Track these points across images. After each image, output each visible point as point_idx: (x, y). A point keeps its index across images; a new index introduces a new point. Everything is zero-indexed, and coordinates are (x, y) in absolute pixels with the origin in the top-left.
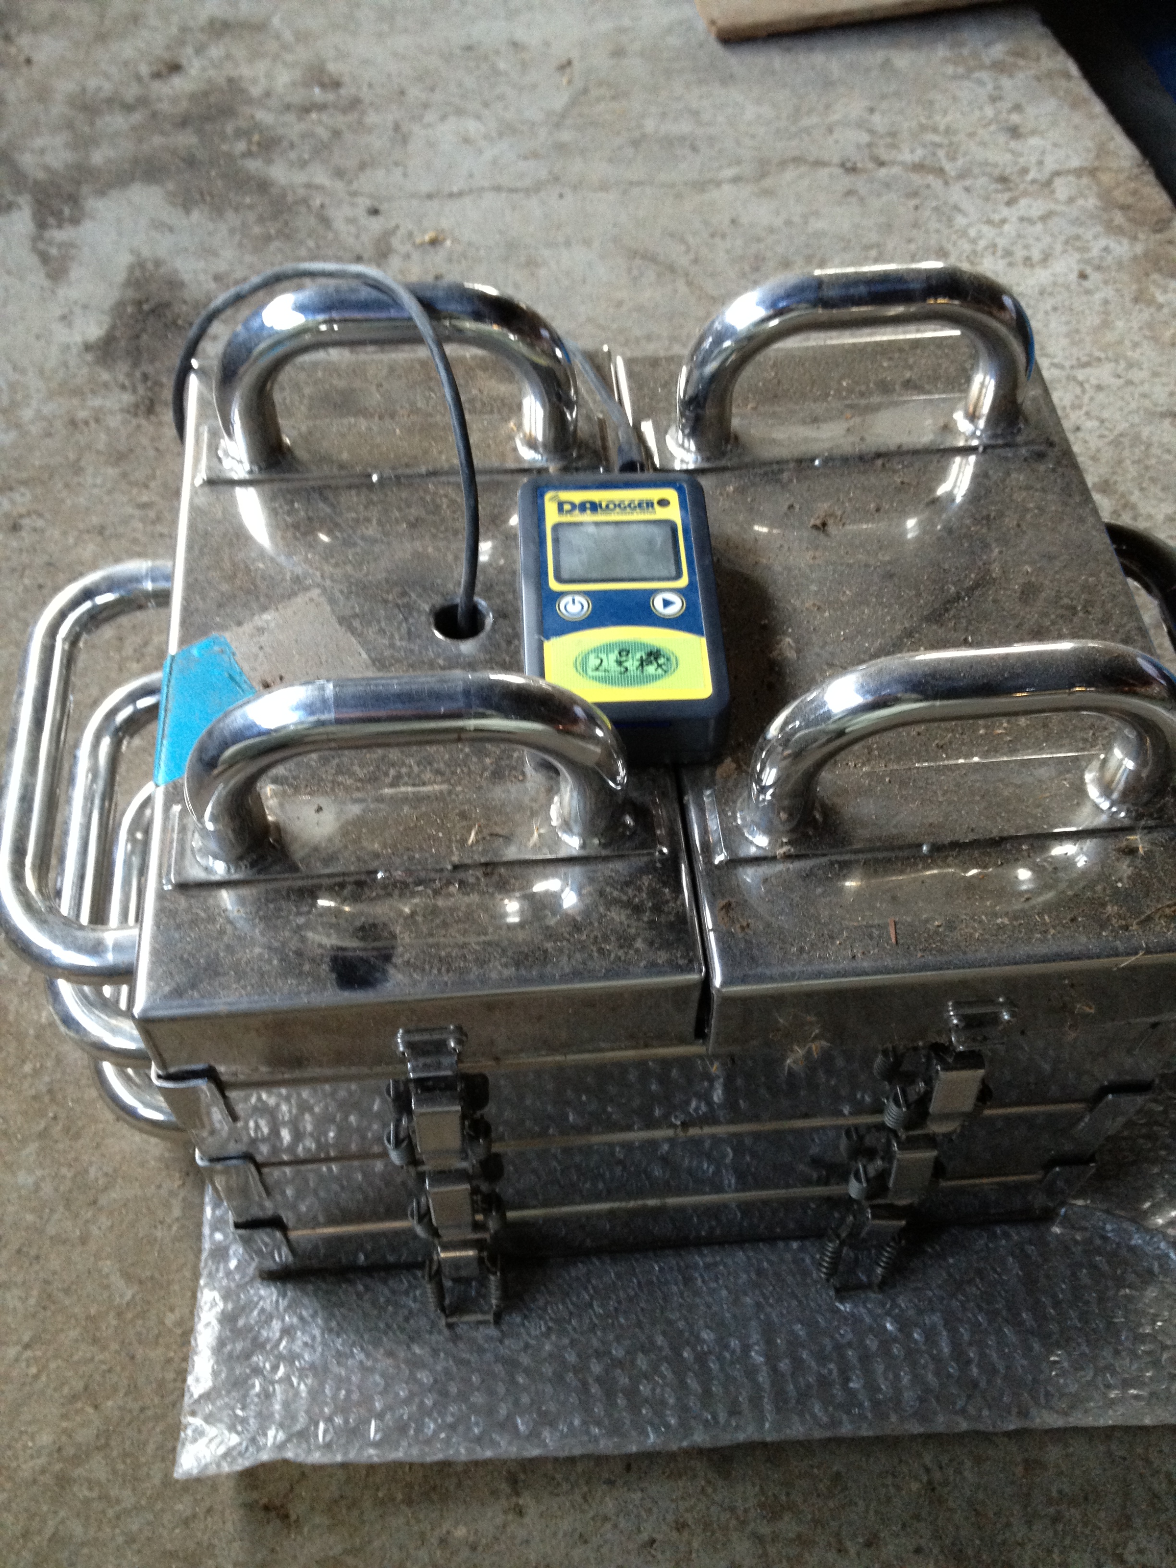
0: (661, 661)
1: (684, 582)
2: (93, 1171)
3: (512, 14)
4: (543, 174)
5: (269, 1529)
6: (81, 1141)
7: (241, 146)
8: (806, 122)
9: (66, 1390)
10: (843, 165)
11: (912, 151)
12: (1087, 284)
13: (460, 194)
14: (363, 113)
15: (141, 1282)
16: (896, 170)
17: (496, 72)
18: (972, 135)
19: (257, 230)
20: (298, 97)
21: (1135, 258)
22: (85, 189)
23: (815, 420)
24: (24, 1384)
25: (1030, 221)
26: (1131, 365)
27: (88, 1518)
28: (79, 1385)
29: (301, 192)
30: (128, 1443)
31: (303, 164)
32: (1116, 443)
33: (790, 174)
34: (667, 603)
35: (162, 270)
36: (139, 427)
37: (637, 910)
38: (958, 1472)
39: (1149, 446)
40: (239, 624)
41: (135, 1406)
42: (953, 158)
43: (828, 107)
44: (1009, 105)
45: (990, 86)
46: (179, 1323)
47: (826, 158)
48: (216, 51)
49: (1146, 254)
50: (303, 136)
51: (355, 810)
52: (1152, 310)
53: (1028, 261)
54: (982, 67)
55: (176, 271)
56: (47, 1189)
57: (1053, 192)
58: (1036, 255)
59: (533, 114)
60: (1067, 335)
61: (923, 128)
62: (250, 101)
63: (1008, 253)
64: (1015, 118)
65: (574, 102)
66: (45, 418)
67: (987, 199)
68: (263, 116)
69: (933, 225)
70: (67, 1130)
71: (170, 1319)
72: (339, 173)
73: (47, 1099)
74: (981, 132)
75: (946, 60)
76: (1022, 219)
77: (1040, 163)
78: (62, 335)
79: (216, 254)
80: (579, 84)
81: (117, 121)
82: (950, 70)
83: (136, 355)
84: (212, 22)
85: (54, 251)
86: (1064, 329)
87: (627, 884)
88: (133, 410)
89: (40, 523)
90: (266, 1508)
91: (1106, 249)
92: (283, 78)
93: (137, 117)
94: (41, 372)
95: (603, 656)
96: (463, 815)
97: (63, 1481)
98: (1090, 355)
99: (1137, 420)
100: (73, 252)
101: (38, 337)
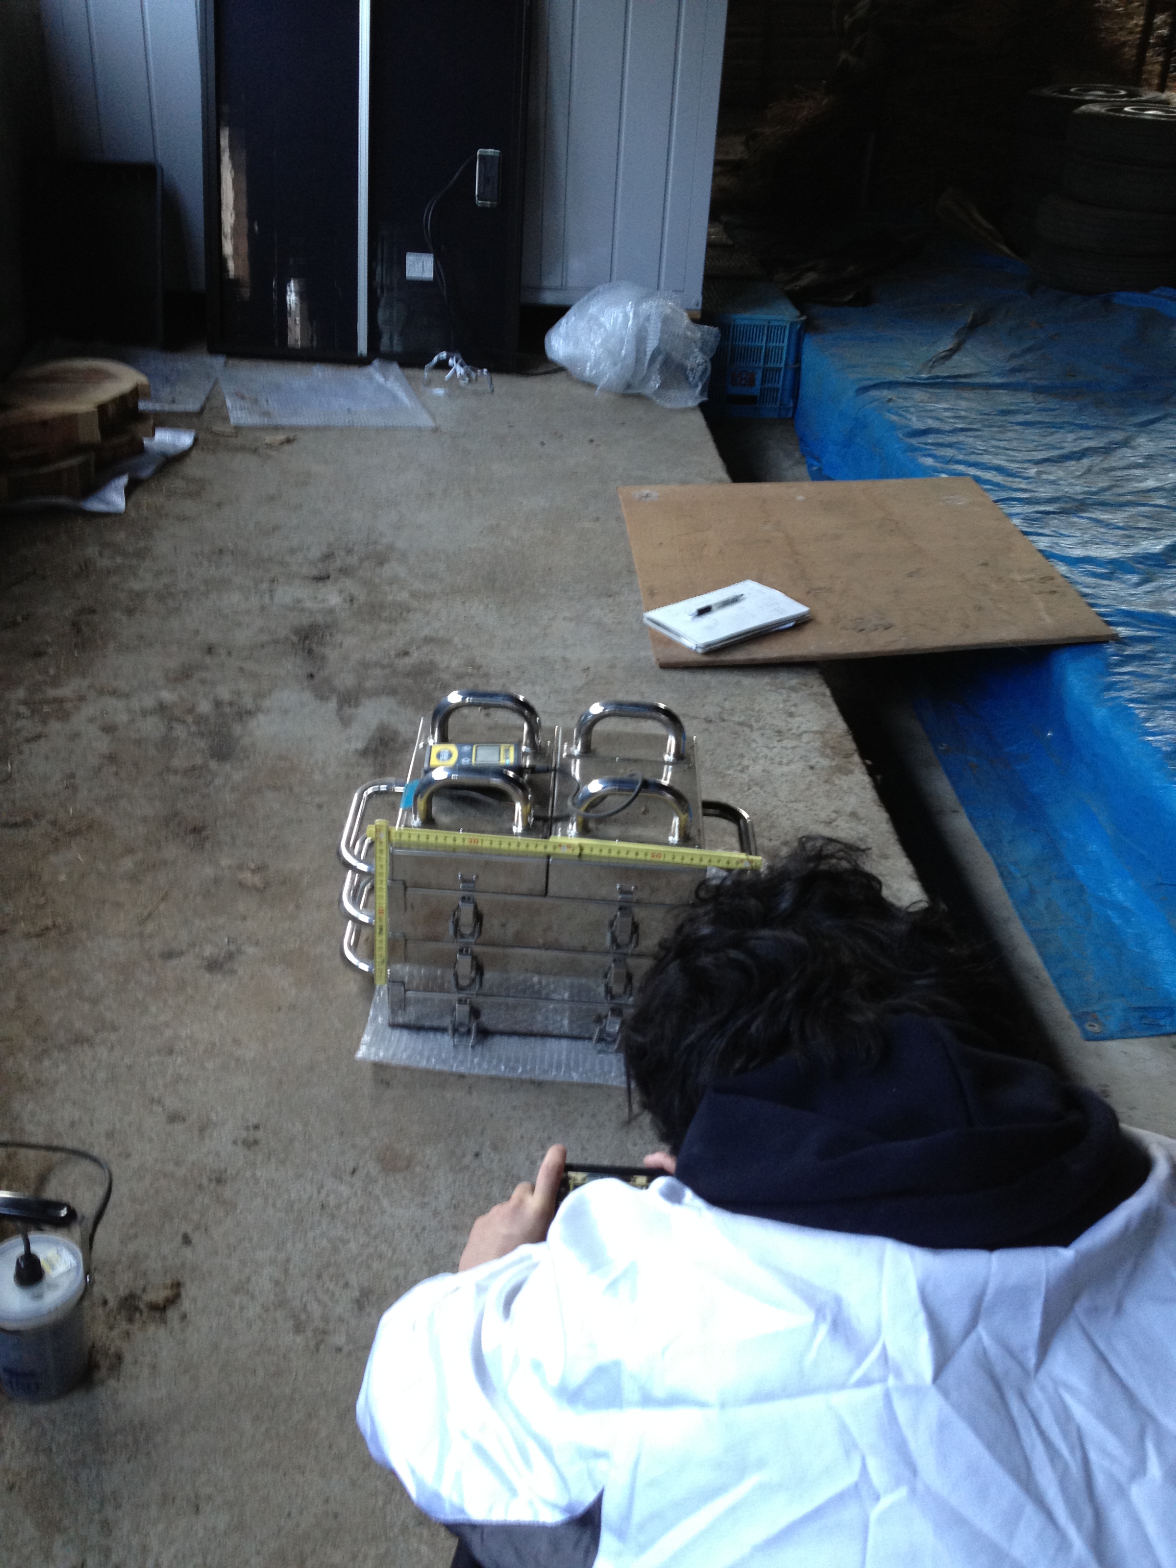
3: (566, 647)
11: (740, 717)
12: (805, 774)
15: (345, 1024)
16: (730, 724)
17: (554, 669)
18: (770, 714)
21: (831, 767)
22: (361, 695)
25: (786, 748)
26: (813, 804)
35: (391, 728)
42: (757, 721)
43: (705, 696)
44: (792, 703)
45: (785, 696)
48: (425, 649)
49: (836, 766)
50: (460, 685)
52: (831, 785)
53: (780, 763)
54: (784, 688)
57: (800, 739)
58: (785, 761)
59: (567, 687)
61: (748, 709)
65: (587, 684)
67: (769, 738)
69: (741, 746)
71: (354, 1033)
74: (775, 713)
75: (767, 683)
76: (782, 747)
77: (799, 727)
80: (591, 677)
81: (378, 672)
82: (768, 688)
83: (376, 755)
84: (425, 637)
85: (345, 716)
88: (373, 774)
90: (382, 1081)
91: (818, 762)
92: (455, 663)
94: (337, 757)
100: (354, 717)
101: (336, 745)
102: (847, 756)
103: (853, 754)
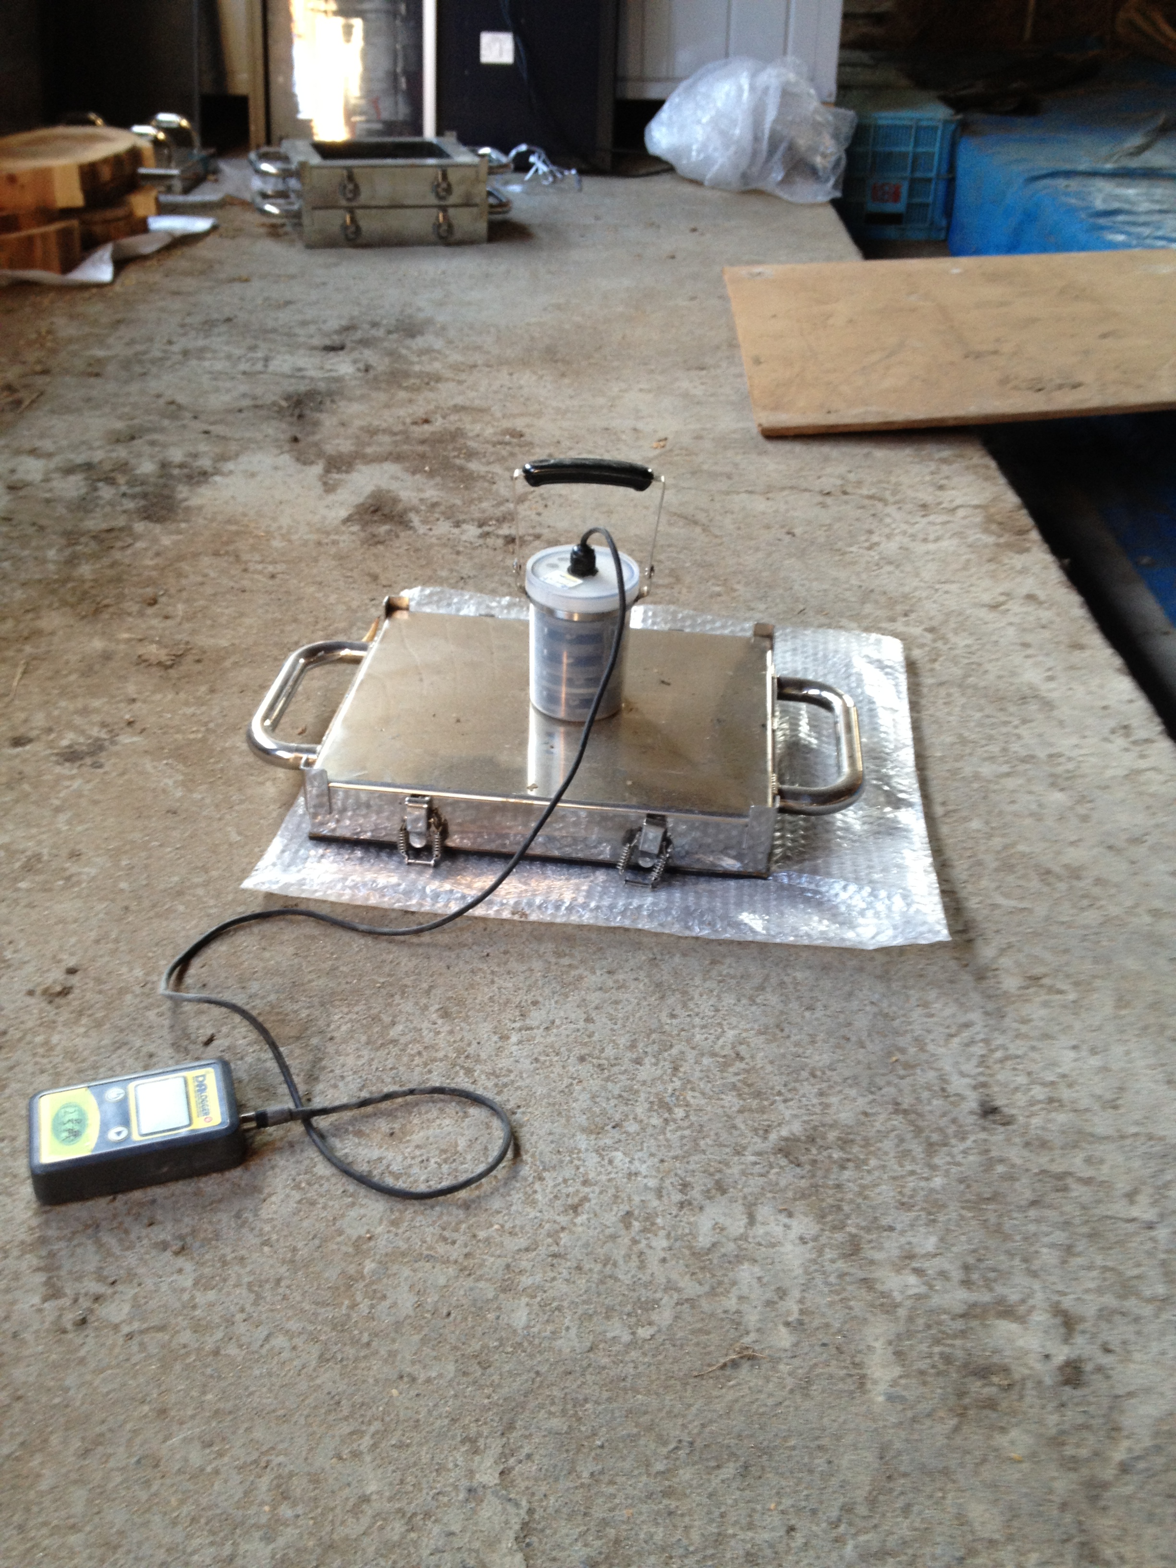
3: (639, 418)
7: (454, 454)
8: (805, 473)
10: (821, 492)
11: (869, 490)
12: (961, 552)
15: (246, 836)
16: (855, 497)
17: (619, 439)
18: (911, 486)
19: (451, 485)
20: (494, 439)
21: (997, 544)
22: (358, 461)
25: (934, 524)
26: (972, 585)
29: (483, 473)
31: (488, 463)
33: (786, 493)
35: (391, 494)
39: (969, 617)
42: (893, 495)
43: (822, 468)
44: (943, 476)
45: (933, 468)
47: (812, 488)
48: (453, 418)
49: (1004, 543)
50: (492, 453)
52: (998, 565)
53: (925, 540)
54: (931, 460)
55: (398, 495)
57: (954, 513)
58: (932, 537)
61: (881, 481)
62: (466, 437)
63: (913, 536)
66: (304, 540)
67: (910, 513)
68: (472, 444)
69: (869, 520)
74: (919, 486)
76: (928, 523)
77: (951, 501)
78: (326, 513)
79: (424, 492)
80: (668, 448)
81: (386, 439)
82: (909, 459)
83: (364, 523)
84: (455, 406)
85: (331, 482)
91: (979, 539)
92: (489, 431)
93: (397, 438)
94: (308, 524)
99: (966, 606)
100: (342, 483)
101: (311, 512)
102: (1022, 533)
103: (1029, 531)
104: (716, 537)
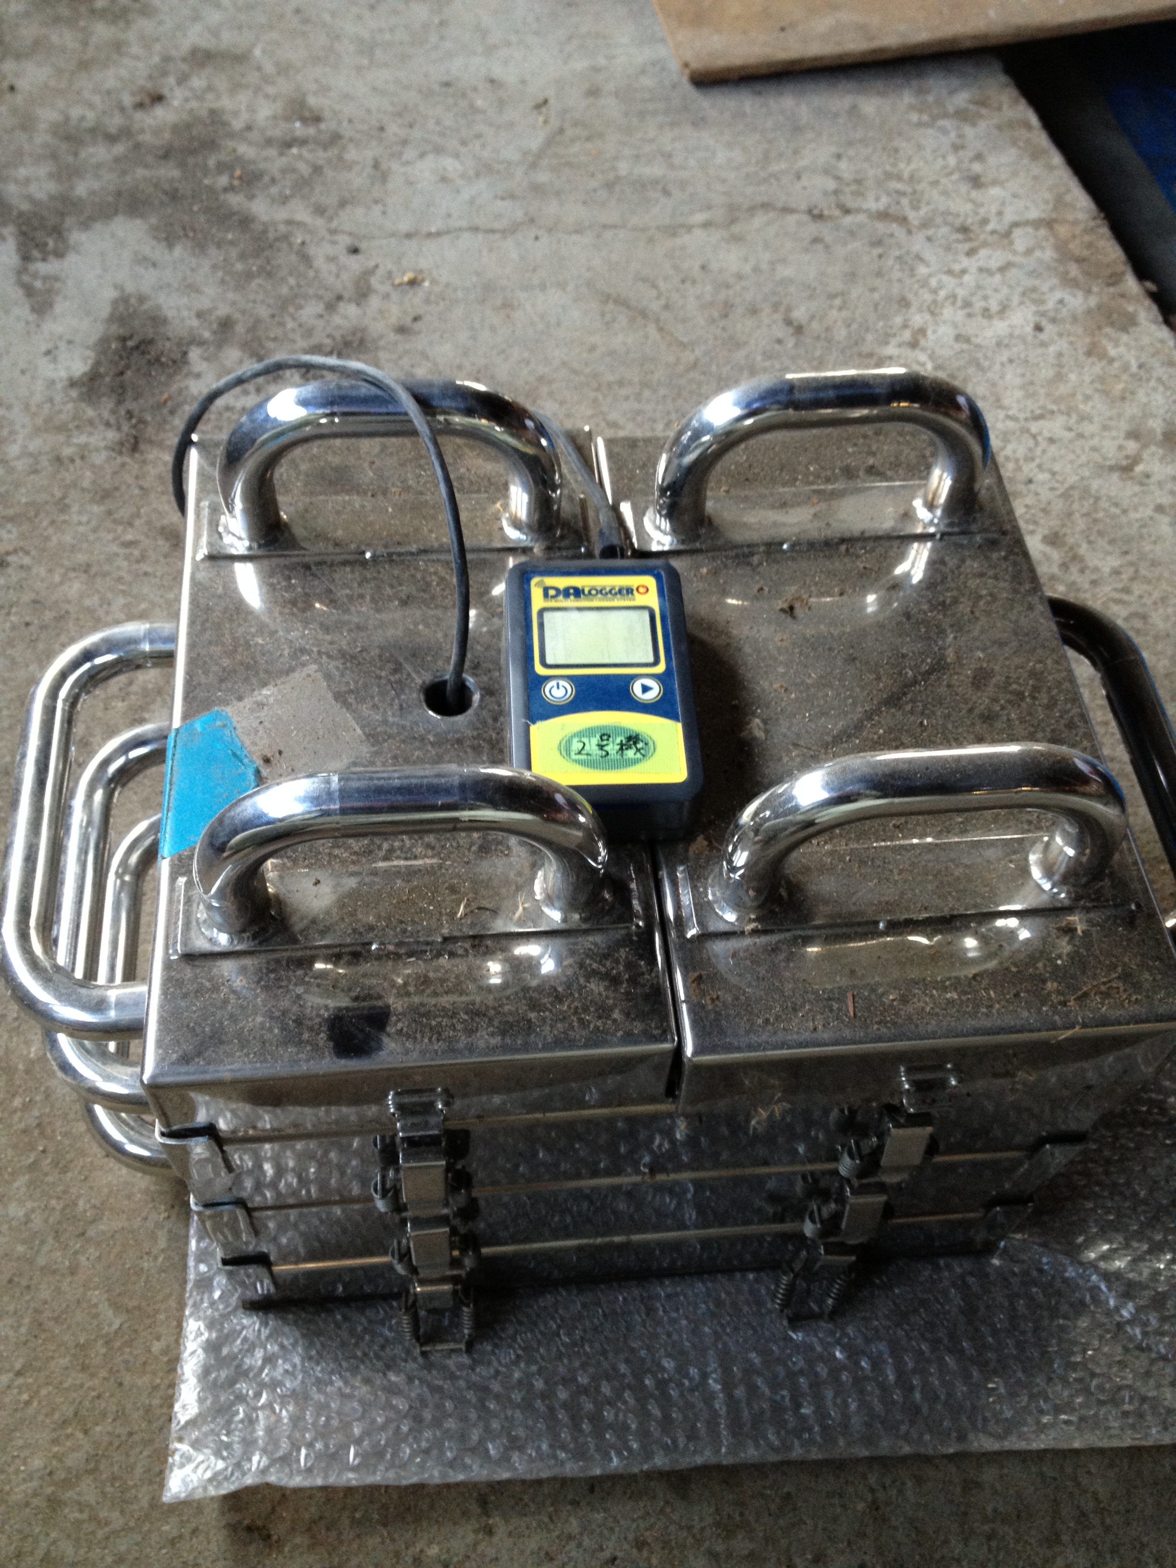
0: (640, 745)
1: (661, 668)
2: (81, 1203)
3: (490, 50)
4: (519, 215)
5: (252, 1549)
6: (69, 1175)
7: (223, 180)
8: (775, 168)
9: (57, 1416)
10: (810, 212)
11: (877, 199)
12: (1043, 336)
13: (438, 234)
14: (344, 148)
15: (128, 1311)
16: (861, 218)
17: (474, 109)
18: (935, 183)
19: (239, 267)
20: (278, 132)
21: (1089, 312)
22: (69, 221)
23: (783, 505)
24: (16, 1410)
25: (989, 272)
26: (1084, 418)
27: (78, 1540)
28: (70, 1413)
29: (282, 228)
30: (116, 1468)
31: (284, 200)
32: (1066, 495)
33: (759, 220)
34: (645, 689)
35: (145, 307)
36: (123, 465)
37: (614, 981)
38: (900, 1492)
39: (1097, 499)
40: (240, 699)
41: (123, 1431)
42: (916, 207)
43: (796, 152)
44: (971, 154)
45: (953, 135)
46: (165, 1351)
47: (794, 205)
48: (197, 82)
49: (1099, 307)
50: (284, 171)
51: (351, 883)
52: (1104, 363)
53: (986, 313)
54: (945, 115)
55: (159, 307)
56: (37, 1221)
57: (1011, 243)
58: (994, 307)
59: (510, 154)
60: (1022, 387)
61: (889, 176)
62: (232, 135)
63: (967, 304)
64: (977, 167)
65: (549, 142)
66: (31, 455)
67: (948, 249)
68: (243, 149)
69: (896, 274)
70: (55, 1164)
71: (157, 1347)
72: (320, 210)
73: (36, 1133)
74: (944, 181)
75: (911, 107)
76: (981, 270)
77: (1000, 214)
78: (47, 369)
79: (198, 291)
80: (554, 123)
81: (100, 152)
82: (914, 117)
83: (120, 392)
84: (194, 51)
85: (38, 284)
86: (1018, 381)
87: (606, 956)
88: (118, 448)
89: (27, 560)
90: (249, 1529)
91: (1061, 302)
92: (265, 112)
93: (119, 149)
94: (27, 407)
95: (586, 740)
96: (453, 889)
97: (54, 1503)
98: (1043, 407)
99: (1087, 474)
100: (58, 285)
101: (23, 372)
102: (1114, 280)
103: (1123, 273)
104: (683, 345)
